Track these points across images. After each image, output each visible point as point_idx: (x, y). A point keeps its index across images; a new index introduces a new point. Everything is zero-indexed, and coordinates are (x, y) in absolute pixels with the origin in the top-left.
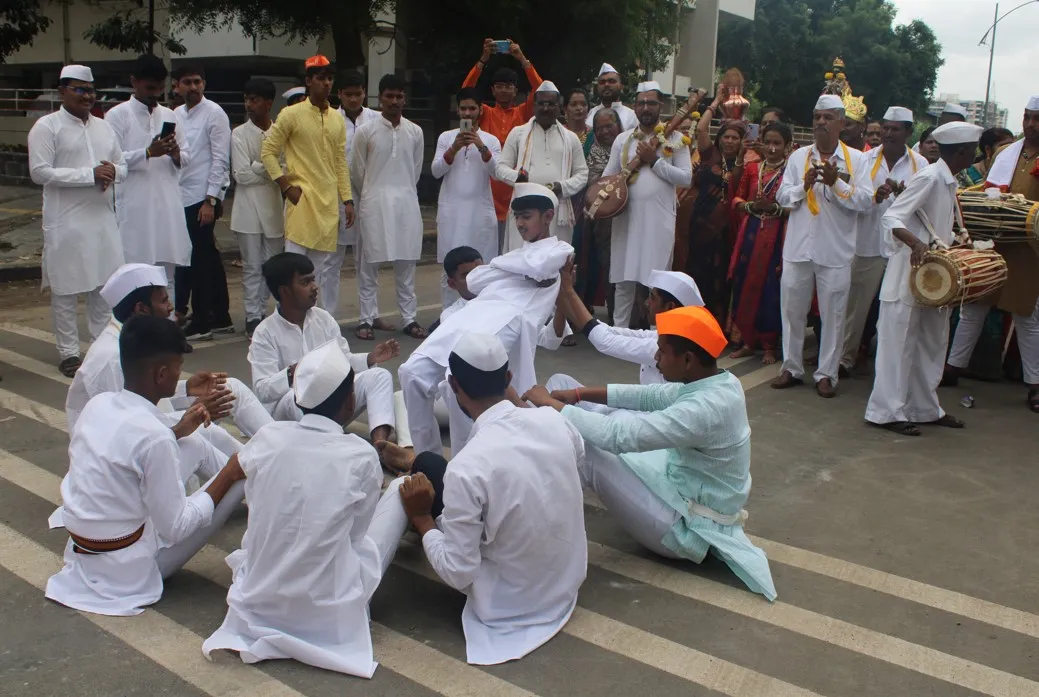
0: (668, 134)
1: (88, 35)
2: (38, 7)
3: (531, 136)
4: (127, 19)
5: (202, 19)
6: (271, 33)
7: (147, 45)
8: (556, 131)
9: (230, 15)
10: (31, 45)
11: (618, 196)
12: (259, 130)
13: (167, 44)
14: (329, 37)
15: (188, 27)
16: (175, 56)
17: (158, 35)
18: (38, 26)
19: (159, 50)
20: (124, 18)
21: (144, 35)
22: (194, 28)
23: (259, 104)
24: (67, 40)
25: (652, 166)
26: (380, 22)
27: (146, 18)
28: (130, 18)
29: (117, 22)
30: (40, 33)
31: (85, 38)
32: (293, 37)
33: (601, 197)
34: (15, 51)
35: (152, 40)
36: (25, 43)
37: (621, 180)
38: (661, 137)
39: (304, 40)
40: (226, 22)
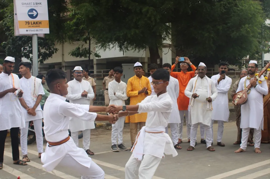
0: (260, 77)
1: (70, 53)
2: (55, 45)
3: (197, 81)
4: (82, 47)
5: (106, 47)
6: (128, 50)
7: (88, 55)
8: (205, 79)
9: (115, 45)
10: (52, 58)
11: (244, 97)
12: (117, 83)
13: (94, 55)
14: (148, 49)
15: (101, 49)
16: (97, 58)
17: (92, 52)
18: (54, 51)
19: (92, 57)
20: (81, 47)
21: (88, 52)
22: (103, 50)
23: (119, 75)
24: (63, 55)
25: (255, 87)
26: (165, 43)
27: (88, 47)
28: (83, 47)
29: (79, 49)
30: (55, 53)
31: (69, 54)
32: (135, 50)
33: (239, 98)
34: (47, 60)
35: (90, 54)
36: (50, 57)
37: (245, 92)
38: (257, 77)
39: (139, 51)
40: (113, 47)
